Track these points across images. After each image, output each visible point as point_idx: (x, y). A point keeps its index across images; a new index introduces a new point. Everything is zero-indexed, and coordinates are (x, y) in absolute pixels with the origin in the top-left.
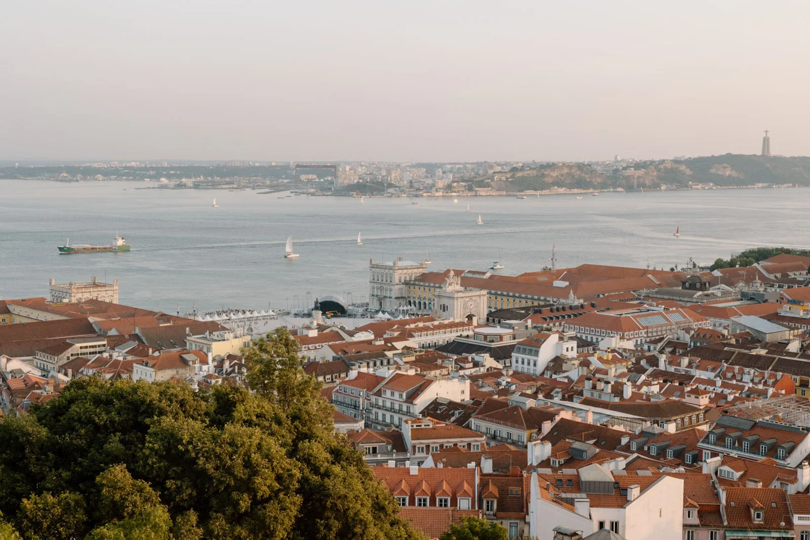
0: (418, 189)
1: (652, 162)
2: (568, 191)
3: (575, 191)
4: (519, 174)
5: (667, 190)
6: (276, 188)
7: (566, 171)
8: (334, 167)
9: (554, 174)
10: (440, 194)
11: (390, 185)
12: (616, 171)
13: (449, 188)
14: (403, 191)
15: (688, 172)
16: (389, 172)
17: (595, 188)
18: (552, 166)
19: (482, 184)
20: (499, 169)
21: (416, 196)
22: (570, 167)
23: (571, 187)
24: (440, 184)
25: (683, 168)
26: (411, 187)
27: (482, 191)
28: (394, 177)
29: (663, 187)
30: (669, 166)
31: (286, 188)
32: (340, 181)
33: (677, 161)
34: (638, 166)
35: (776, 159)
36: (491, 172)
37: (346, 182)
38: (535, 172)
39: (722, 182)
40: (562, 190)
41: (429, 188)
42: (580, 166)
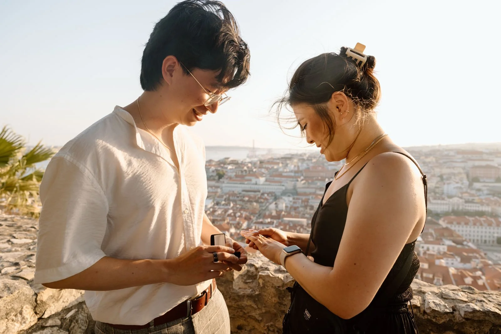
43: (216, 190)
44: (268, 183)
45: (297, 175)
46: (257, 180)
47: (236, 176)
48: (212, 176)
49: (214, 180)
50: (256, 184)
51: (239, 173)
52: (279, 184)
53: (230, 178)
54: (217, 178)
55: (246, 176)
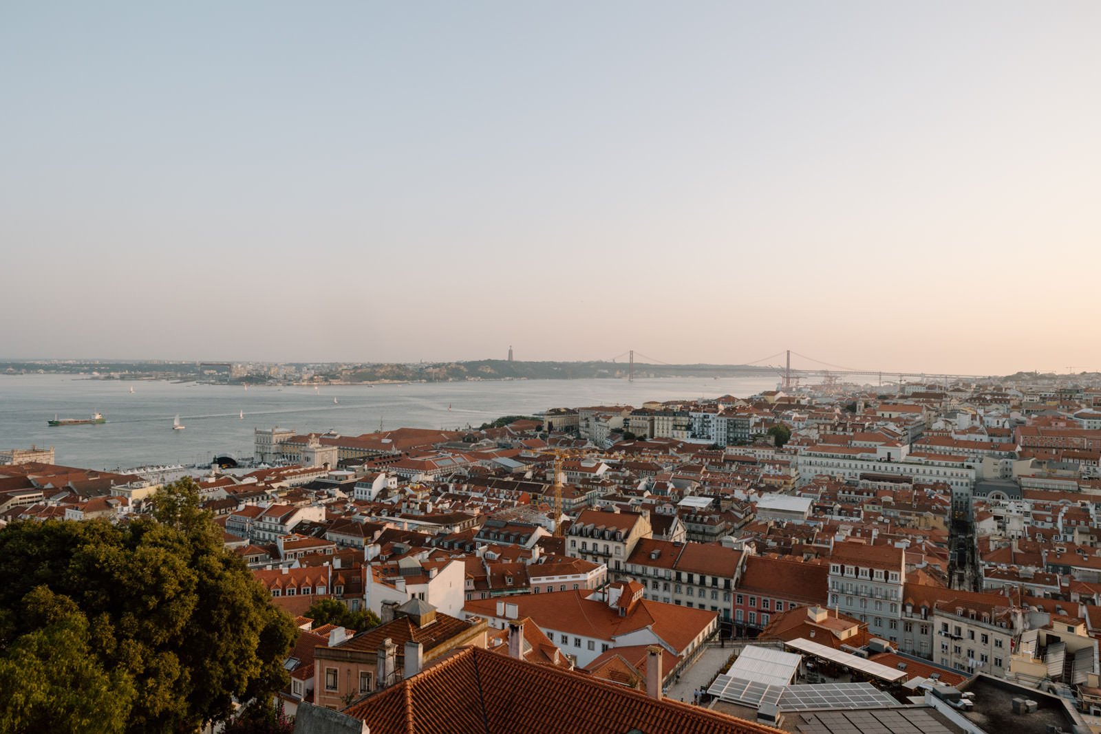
0: (290, 381)
1: (444, 364)
2: (391, 382)
3: (396, 381)
4: (359, 371)
5: (454, 381)
6: (185, 380)
7: (389, 369)
8: (230, 365)
9: (382, 371)
10: (305, 383)
11: (270, 378)
12: (422, 369)
13: (312, 379)
14: (279, 382)
15: (465, 370)
16: (269, 369)
17: (408, 379)
18: (380, 366)
19: (334, 377)
20: (345, 367)
21: (289, 385)
22: (392, 366)
23: (392, 379)
24: (305, 377)
25: (462, 367)
26: (285, 379)
27: (334, 382)
28: (273, 372)
29: (451, 379)
30: (454, 366)
31: (193, 379)
32: (234, 374)
33: (458, 364)
34: (435, 366)
35: (516, 362)
36: (340, 369)
37: (238, 375)
38: (369, 370)
39: (485, 376)
40: (387, 381)
41: (298, 380)
42: (399, 366)
43: (784, 471)
44: (916, 459)
45: (996, 440)
46: (889, 449)
47: (825, 439)
48: (759, 435)
49: (765, 445)
50: (889, 460)
51: (825, 429)
52: (958, 464)
53: (810, 443)
54: (772, 441)
55: (851, 438)
